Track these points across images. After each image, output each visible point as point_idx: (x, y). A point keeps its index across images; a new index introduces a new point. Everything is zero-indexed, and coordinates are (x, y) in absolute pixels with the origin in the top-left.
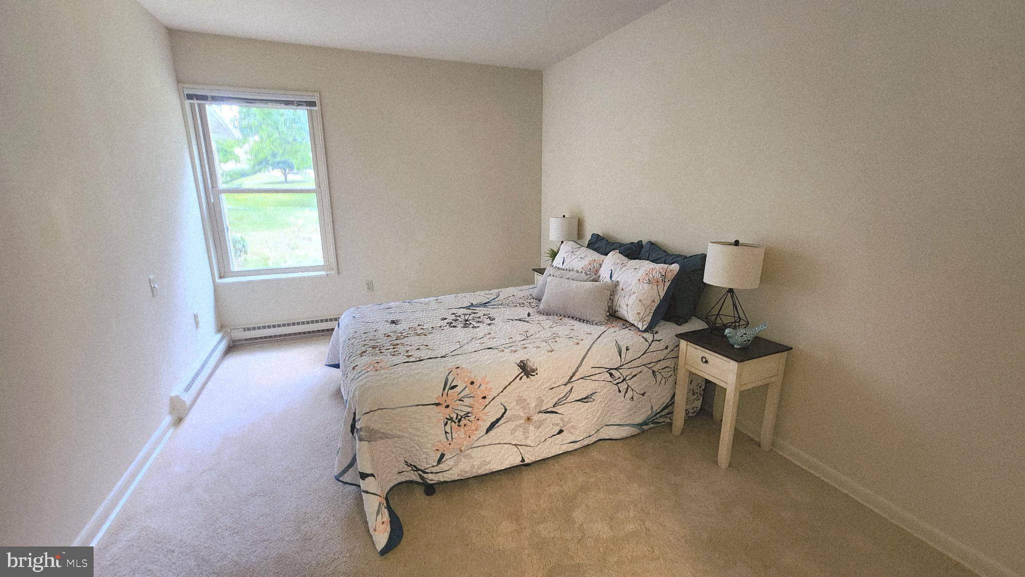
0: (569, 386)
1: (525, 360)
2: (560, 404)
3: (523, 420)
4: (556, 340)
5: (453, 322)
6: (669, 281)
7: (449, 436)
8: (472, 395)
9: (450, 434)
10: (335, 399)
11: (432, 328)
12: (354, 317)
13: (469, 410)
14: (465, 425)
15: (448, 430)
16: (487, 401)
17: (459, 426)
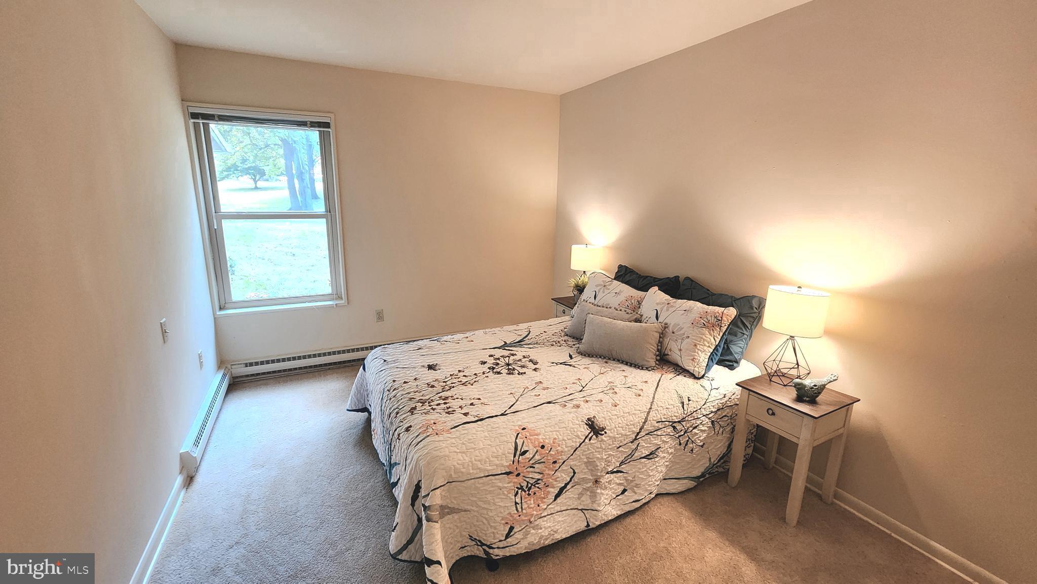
0: (636, 442)
1: (592, 417)
2: (626, 462)
3: (591, 483)
4: (615, 390)
5: (494, 366)
6: (725, 325)
7: (519, 507)
8: (542, 460)
9: (520, 504)
10: (361, 449)
11: (475, 374)
12: (385, 361)
13: (539, 477)
14: (535, 493)
15: (518, 500)
16: (557, 465)
17: (529, 495)
